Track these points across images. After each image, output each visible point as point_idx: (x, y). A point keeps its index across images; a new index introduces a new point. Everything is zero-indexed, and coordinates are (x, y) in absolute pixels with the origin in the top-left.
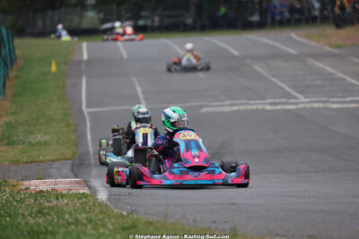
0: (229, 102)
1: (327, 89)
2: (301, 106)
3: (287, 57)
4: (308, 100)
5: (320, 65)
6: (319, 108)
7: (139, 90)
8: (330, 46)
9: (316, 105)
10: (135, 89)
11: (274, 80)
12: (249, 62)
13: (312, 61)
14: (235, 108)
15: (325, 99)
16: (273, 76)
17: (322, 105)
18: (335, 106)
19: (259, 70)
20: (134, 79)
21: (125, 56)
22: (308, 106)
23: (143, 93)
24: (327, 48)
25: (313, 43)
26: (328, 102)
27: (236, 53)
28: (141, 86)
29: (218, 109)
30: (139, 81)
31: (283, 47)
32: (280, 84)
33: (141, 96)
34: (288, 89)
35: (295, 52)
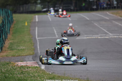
0: (86, 36)
1: (119, 31)
2: (110, 37)
3: (106, 20)
4: (113, 35)
5: (117, 23)
6: (116, 38)
7: (55, 31)
8: (120, 16)
9: (115, 37)
10: (54, 31)
11: (101, 28)
12: (92, 22)
13: (114, 22)
14: (88, 38)
15: (119, 35)
16: (101, 27)
17: (117, 37)
19: (96, 25)
20: (54, 28)
21: (50, 20)
22: (113, 37)
23: (57, 32)
24: (119, 17)
25: (114, 16)
26: (120, 35)
27: (88, 19)
28: (56, 30)
31: (104, 17)
32: (103, 29)
33: (56, 33)
34: (106, 31)
35: (108, 19)
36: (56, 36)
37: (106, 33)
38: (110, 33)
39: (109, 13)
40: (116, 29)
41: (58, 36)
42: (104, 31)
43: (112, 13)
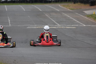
0: (36, 25)
1: (67, 22)
2: (58, 27)
3: (56, 12)
4: (60, 25)
5: (66, 15)
7: (9, 20)
8: (70, 9)
9: (62, 27)
11: (51, 19)
12: (44, 13)
13: (63, 13)
14: (37, 27)
15: (66, 25)
16: (51, 18)
17: (64, 27)
18: (68, 27)
19: (47, 16)
20: (8, 17)
21: (7, 10)
22: (60, 27)
24: (69, 10)
25: (65, 8)
27: (41, 10)
29: (32, 27)
30: (9, 18)
31: (56, 9)
32: (53, 20)
33: (9, 22)
34: (55, 22)
35: (59, 11)
36: (9, 25)
37: (55, 24)
38: (58, 24)
39: (60, 5)
40: (64, 20)
41: (11, 25)
42: (53, 21)
43: (63, 6)
